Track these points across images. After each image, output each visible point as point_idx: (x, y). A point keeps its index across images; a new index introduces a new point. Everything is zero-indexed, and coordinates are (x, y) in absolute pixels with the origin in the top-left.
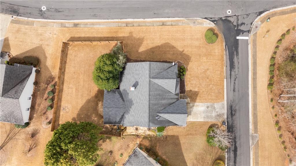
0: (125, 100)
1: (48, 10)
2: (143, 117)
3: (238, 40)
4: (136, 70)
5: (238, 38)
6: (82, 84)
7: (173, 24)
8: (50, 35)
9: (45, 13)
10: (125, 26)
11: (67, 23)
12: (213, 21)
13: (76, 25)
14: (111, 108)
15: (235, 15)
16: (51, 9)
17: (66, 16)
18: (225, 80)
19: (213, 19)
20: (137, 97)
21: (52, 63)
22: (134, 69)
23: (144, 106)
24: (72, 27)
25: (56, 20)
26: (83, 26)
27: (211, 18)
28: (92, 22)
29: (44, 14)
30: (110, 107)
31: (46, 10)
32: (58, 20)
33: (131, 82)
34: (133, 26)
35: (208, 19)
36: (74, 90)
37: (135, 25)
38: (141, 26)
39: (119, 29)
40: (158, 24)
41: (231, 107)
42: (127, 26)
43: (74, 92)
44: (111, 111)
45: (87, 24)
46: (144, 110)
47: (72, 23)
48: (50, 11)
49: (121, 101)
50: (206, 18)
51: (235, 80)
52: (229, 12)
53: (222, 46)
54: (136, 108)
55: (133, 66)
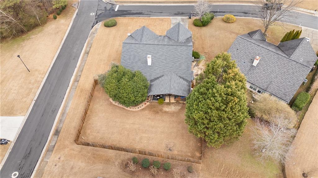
0: (162, 74)
1: (19, 169)
2: (181, 52)
3: (117, 10)
4: (130, 59)
5: (116, 10)
6: (137, 125)
7: (90, 46)
8: (57, 166)
9: (23, 173)
10: (78, 83)
11: (49, 144)
12: (97, 23)
13: (57, 133)
14: (170, 86)
15: (97, 11)
16: (20, 165)
17: (40, 144)
18: (151, 17)
19: (95, 23)
20: (159, 58)
21: (101, 163)
22: (129, 61)
23: (170, 51)
24: (58, 137)
25: (39, 158)
26: (61, 125)
27: (94, 24)
28: (61, 114)
29: (24, 175)
30: (169, 88)
31: (18, 172)
32: (40, 156)
33: (142, 66)
34: (80, 76)
35: (94, 26)
36: (144, 135)
37: (79, 74)
38: (83, 69)
39: (79, 88)
40: (86, 56)
41: (175, 14)
42: (78, 81)
43: (146, 135)
44: (174, 87)
45: (61, 120)
46: (173, 51)
47: (52, 138)
48: (23, 167)
49: (163, 78)
50: (92, 27)
51: (152, 12)
52: (93, 14)
53: (120, 18)
54: (172, 60)
55: (124, 63)
